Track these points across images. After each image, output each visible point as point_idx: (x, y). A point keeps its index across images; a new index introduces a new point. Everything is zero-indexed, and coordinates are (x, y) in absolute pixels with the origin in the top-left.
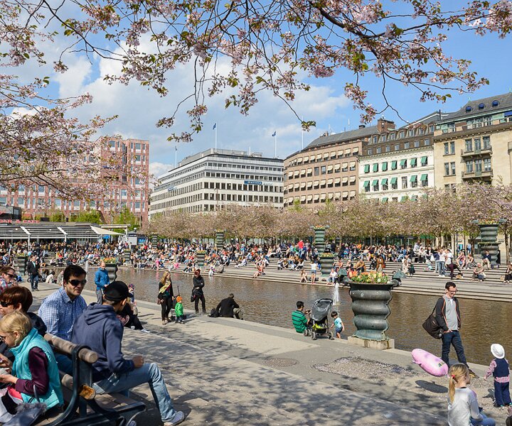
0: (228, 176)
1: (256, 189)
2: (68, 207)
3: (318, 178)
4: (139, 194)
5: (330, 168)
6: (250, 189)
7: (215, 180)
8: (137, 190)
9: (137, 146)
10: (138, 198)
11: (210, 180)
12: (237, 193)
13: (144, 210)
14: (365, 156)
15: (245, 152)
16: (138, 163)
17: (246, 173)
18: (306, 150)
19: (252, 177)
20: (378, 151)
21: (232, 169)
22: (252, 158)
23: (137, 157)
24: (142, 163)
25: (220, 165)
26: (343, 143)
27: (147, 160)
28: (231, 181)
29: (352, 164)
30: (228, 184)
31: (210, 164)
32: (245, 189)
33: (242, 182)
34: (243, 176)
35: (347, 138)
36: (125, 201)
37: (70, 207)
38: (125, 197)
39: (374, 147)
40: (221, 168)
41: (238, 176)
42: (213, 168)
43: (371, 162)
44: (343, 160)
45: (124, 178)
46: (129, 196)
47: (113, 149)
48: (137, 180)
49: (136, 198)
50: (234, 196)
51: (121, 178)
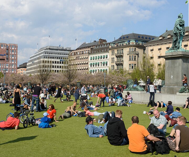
0: (53, 58)
1: (65, 63)
3: (77, 61)
4: (13, 66)
5: (81, 57)
6: (63, 63)
7: (47, 60)
8: (12, 64)
9: (12, 46)
10: (13, 67)
11: (45, 59)
12: (57, 65)
13: (15, 72)
14: (91, 53)
15: (63, 47)
16: (13, 53)
17: (61, 56)
18: (77, 50)
19: (64, 58)
20: (95, 52)
21: (55, 55)
23: (13, 51)
24: (15, 53)
25: (50, 53)
26: (88, 48)
27: (17, 52)
28: (54, 60)
29: (87, 56)
30: (53, 61)
31: (45, 53)
32: (60, 63)
33: (59, 60)
34: (59, 58)
35: (86, 46)
38: (7, 67)
40: (51, 55)
41: (57, 58)
42: (47, 54)
43: (92, 56)
44: (85, 55)
45: (7, 59)
46: (9, 66)
47: (2, 48)
48: (12, 60)
49: (12, 67)
50: (55, 66)
51: (6, 59)
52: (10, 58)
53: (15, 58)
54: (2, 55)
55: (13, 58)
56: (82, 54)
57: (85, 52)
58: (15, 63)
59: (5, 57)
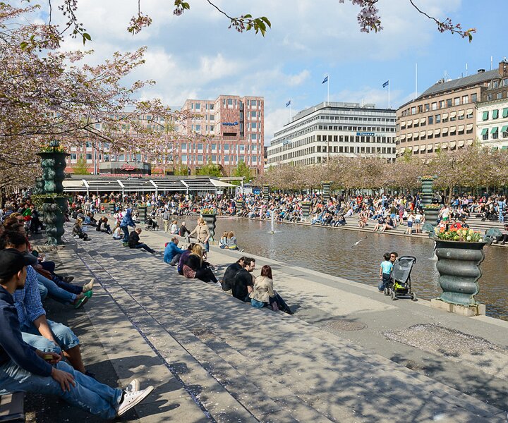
0: (340, 128)
1: (368, 141)
2: (193, 162)
3: (432, 127)
4: (256, 149)
5: (445, 116)
6: (363, 141)
7: (327, 133)
8: (253, 145)
9: (253, 103)
10: (255, 152)
11: (322, 133)
12: (350, 144)
13: (260, 163)
14: (484, 101)
15: (357, 104)
16: (254, 119)
17: (358, 125)
18: (420, 99)
19: (364, 129)
20: (499, 96)
21: (344, 121)
22: (364, 109)
24: (258, 118)
25: (332, 118)
26: (460, 90)
27: (263, 116)
28: (343, 133)
29: (469, 112)
30: (340, 137)
31: (323, 118)
32: (357, 141)
33: (354, 134)
34: (355, 128)
35: (466, 83)
36: (243, 155)
37: (195, 162)
38: (242, 152)
39: (495, 91)
40: (334, 121)
41: (350, 128)
42: (325, 121)
43: (490, 108)
44: (460, 108)
45: (242, 133)
46: (246, 151)
47: (230, 106)
48: (253, 135)
49: (253, 152)
50: (346, 148)
51: (238, 134)
52: (249, 129)
53: (260, 130)
54: (230, 125)
55: (254, 130)
56: (449, 105)
57: (457, 101)
58: (258, 142)
59: (237, 129)
